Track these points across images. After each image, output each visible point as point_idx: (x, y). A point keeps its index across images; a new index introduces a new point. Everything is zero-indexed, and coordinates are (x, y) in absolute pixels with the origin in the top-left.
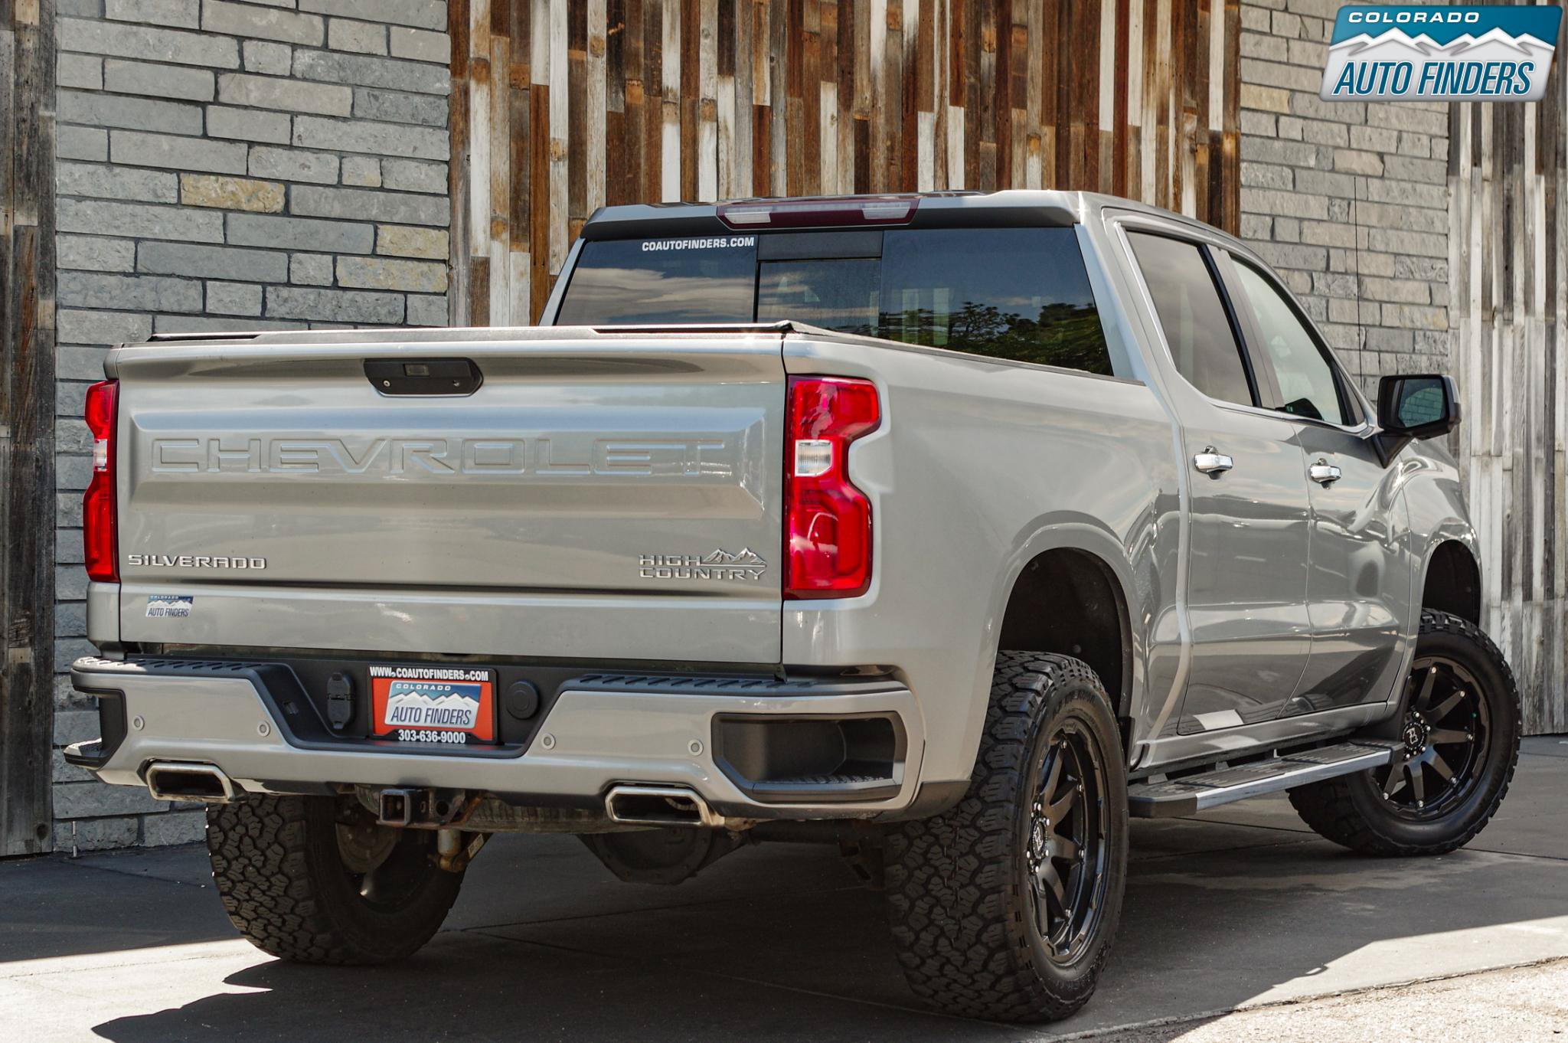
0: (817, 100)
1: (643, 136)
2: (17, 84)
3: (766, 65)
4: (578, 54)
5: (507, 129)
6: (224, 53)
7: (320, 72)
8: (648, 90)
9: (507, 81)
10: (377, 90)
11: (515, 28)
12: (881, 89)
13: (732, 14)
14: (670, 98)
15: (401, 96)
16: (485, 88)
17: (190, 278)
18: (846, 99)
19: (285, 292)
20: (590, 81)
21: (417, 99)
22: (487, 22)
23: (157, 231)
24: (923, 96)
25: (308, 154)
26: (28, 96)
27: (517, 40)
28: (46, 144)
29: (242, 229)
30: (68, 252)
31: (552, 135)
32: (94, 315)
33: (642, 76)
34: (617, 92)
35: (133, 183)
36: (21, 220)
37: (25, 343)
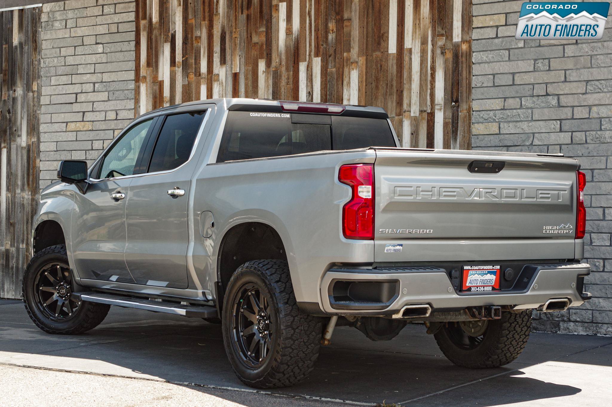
0: (257, 66)
1: (194, 91)
2: (33, 106)
3: (238, 58)
4: (173, 68)
5: (151, 96)
6: (77, 89)
7: (100, 89)
8: (195, 75)
9: (151, 81)
10: (114, 91)
11: (154, 64)
12: (283, 57)
13: (225, 44)
14: (203, 76)
15: (121, 92)
16: (145, 85)
17: (69, 151)
18: (268, 64)
19: (91, 152)
20: (177, 76)
21: (126, 92)
22: (146, 65)
23: (60, 139)
24: (301, 57)
25: (98, 113)
26: (35, 108)
27: (155, 68)
28: (38, 120)
29: (81, 136)
30: (43, 147)
31: (164, 95)
32: (47, 162)
33: (194, 71)
34: (185, 78)
35: (56, 127)
36: (33, 140)
37: (34, 171)
